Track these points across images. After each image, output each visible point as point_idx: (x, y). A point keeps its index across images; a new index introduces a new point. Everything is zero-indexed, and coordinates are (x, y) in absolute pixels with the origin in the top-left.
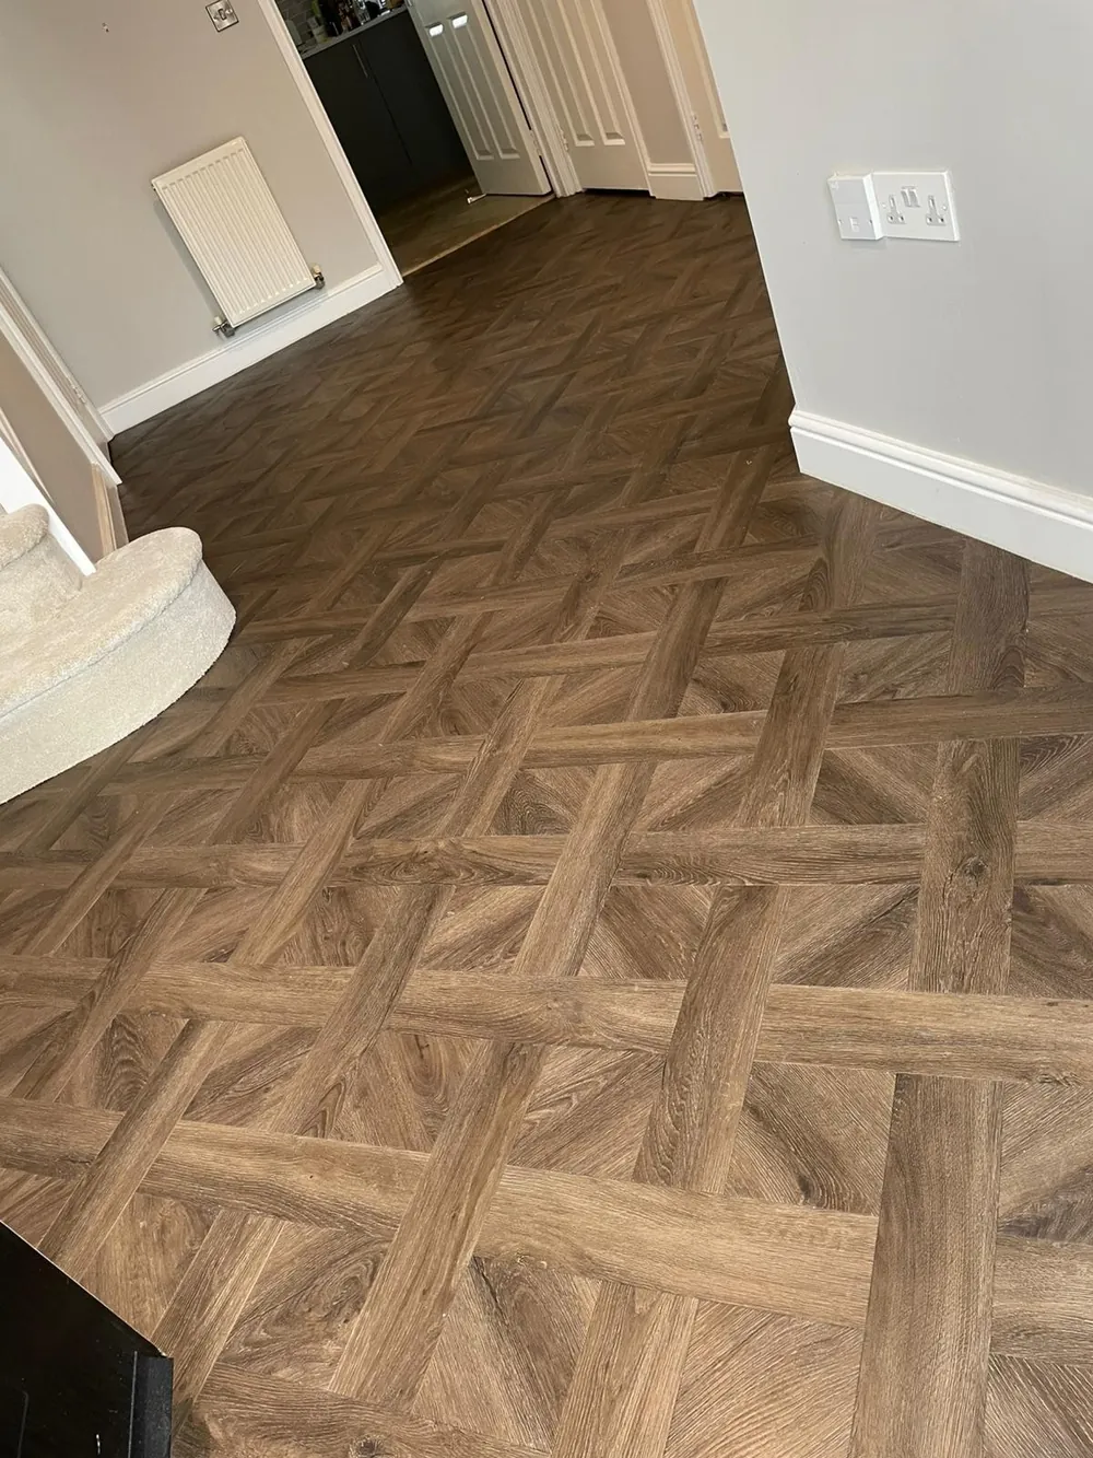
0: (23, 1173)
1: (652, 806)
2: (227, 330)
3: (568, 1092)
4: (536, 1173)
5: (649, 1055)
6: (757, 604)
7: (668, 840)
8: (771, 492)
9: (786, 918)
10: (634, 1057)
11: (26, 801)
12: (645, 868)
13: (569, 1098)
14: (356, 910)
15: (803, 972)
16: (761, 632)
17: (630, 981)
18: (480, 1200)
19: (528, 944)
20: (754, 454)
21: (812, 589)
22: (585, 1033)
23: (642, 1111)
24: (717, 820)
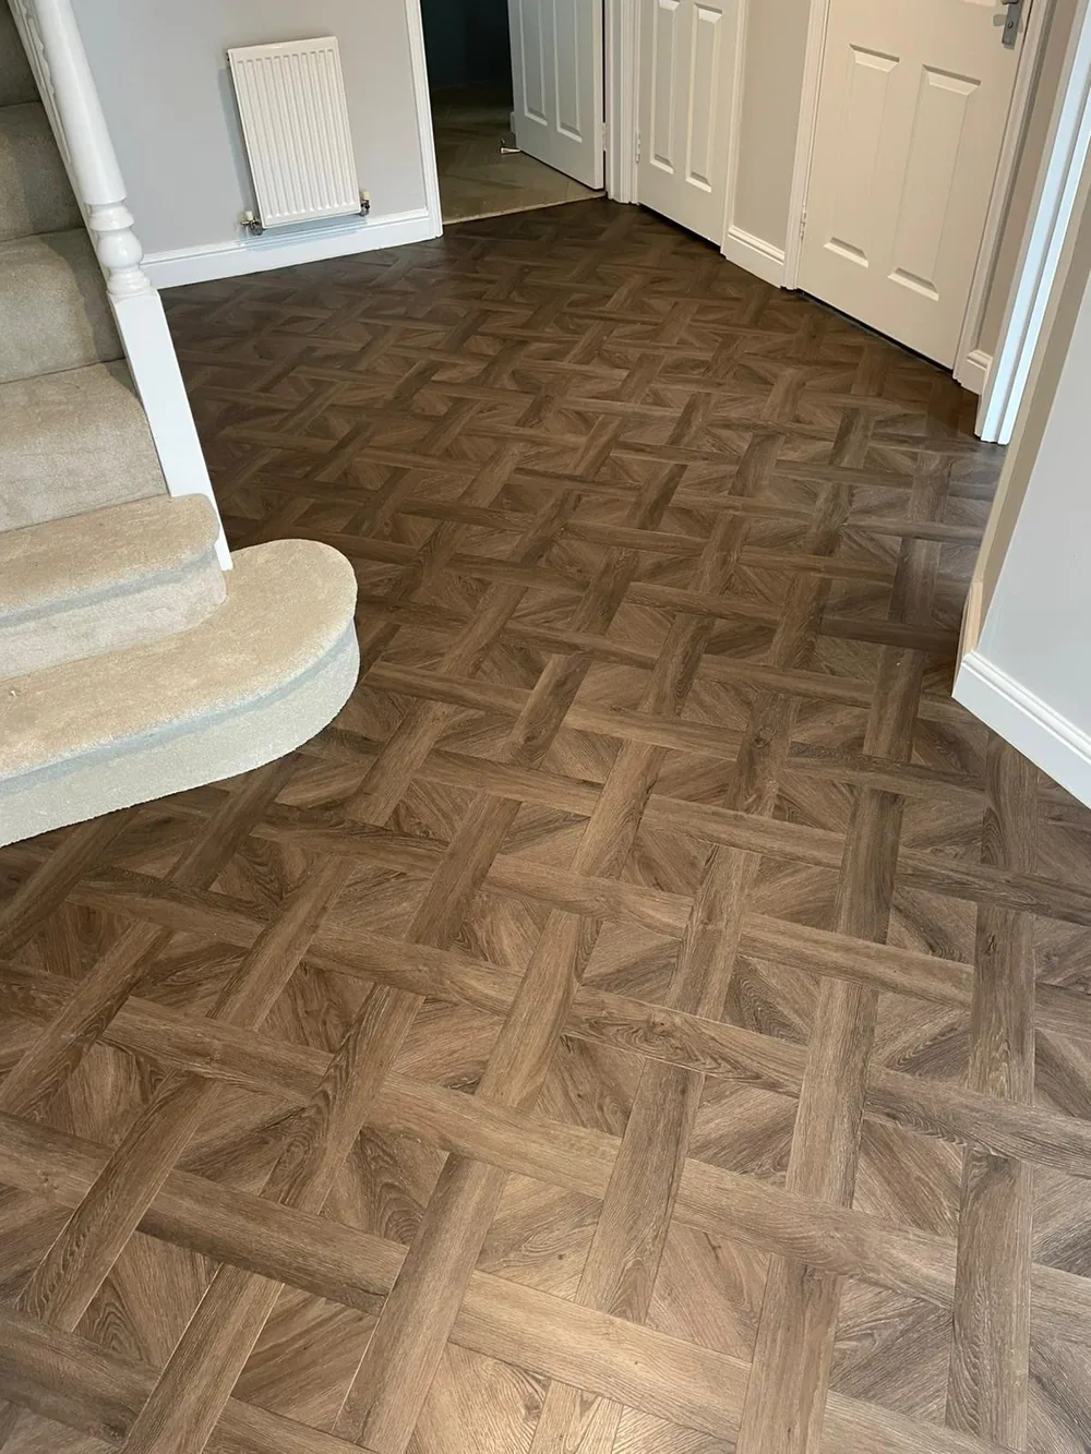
0: (308, 1294)
1: (885, 1041)
2: (255, 227)
3: (870, 1328)
4: (858, 1403)
5: (937, 1308)
6: (942, 839)
7: (907, 1083)
8: (927, 708)
9: (1034, 1198)
10: (924, 1307)
11: (155, 815)
12: (892, 1108)
13: (872, 1335)
14: (604, 1072)
15: (1058, 1256)
16: (951, 874)
17: (905, 1227)
18: (811, 1419)
19: (795, 1160)
20: (902, 656)
21: (989, 841)
22: (873, 1270)
23: (941, 1360)
24: (951, 1075)
